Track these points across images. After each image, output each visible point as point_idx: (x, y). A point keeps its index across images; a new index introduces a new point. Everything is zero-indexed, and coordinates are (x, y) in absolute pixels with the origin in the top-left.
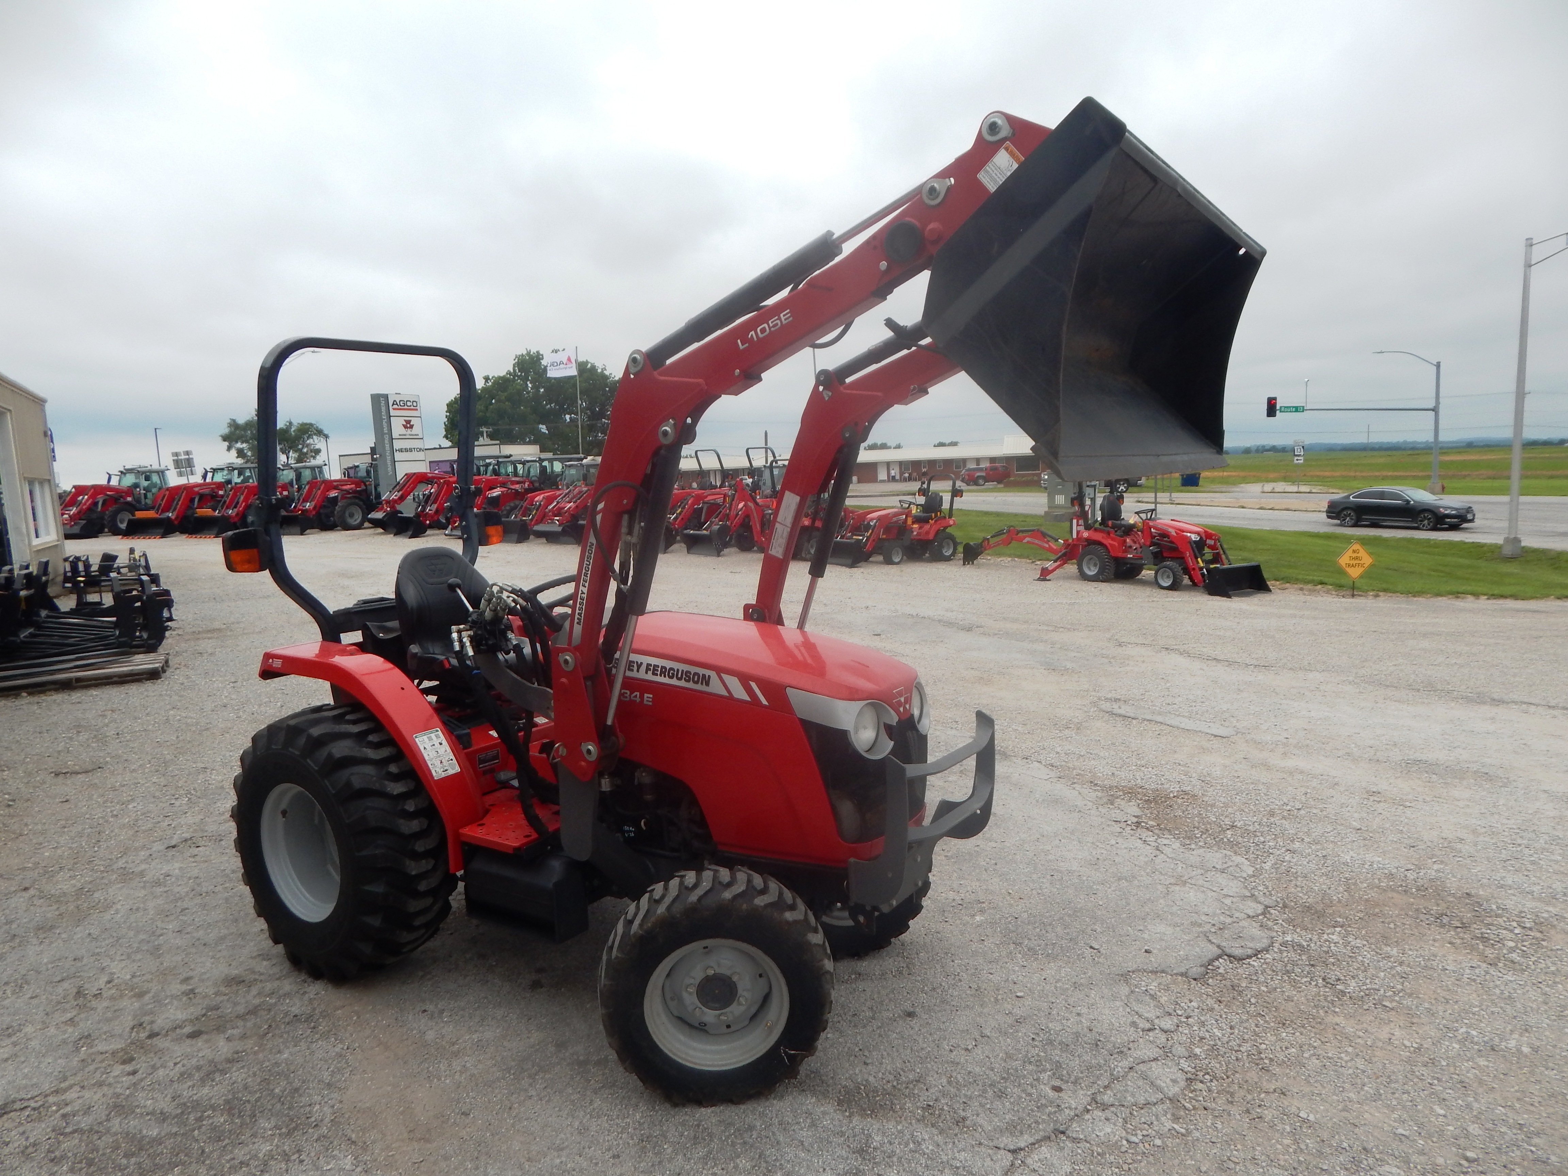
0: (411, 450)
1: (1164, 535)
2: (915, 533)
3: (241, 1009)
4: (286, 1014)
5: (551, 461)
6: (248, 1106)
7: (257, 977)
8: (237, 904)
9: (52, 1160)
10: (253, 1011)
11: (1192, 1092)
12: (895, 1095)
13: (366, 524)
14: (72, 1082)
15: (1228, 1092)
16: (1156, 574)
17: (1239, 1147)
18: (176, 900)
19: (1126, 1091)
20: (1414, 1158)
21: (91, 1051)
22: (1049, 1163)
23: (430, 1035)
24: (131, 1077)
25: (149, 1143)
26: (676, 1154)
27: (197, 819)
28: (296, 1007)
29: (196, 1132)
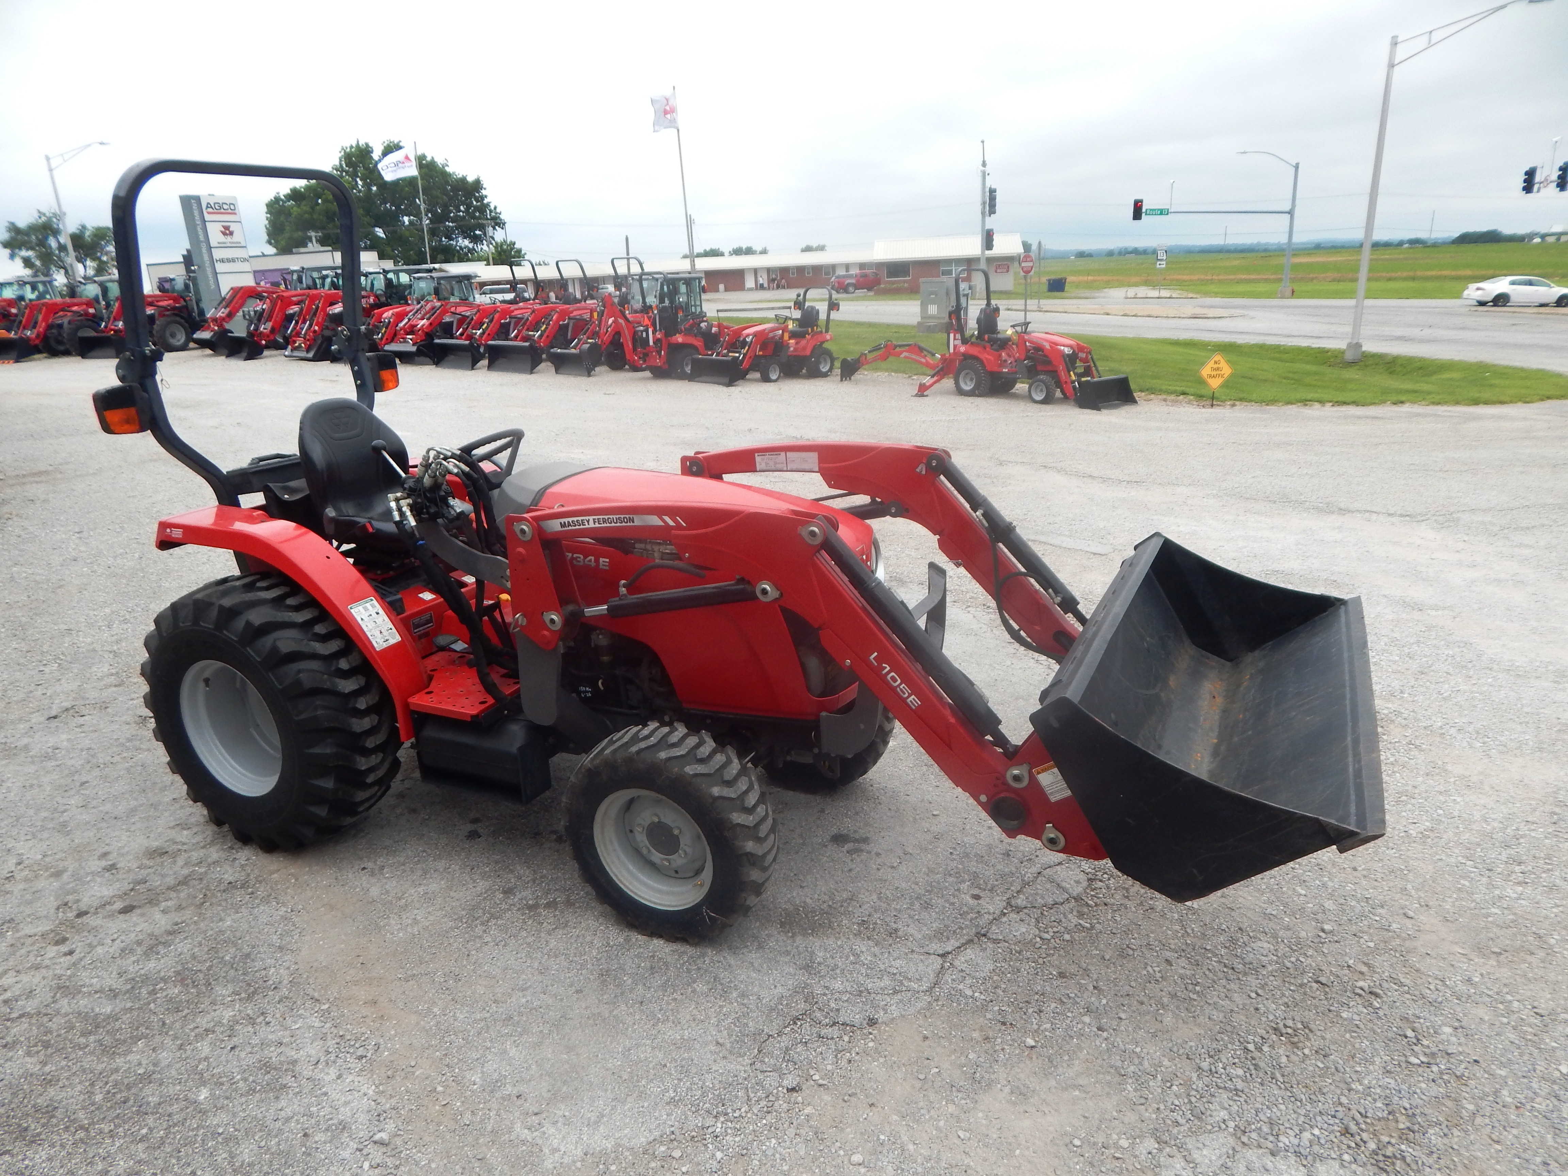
0: (233, 260)
1: (1038, 348)
2: (792, 349)
3: (170, 881)
4: (220, 881)
5: (396, 272)
6: (201, 976)
7: (179, 847)
8: (141, 774)
9: (5, 1046)
10: (184, 882)
11: (1093, 890)
12: (831, 914)
13: (192, 345)
14: (6, 967)
15: (1124, 888)
16: (1030, 388)
17: (1136, 935)
18: (72, 774)
19: (1037, 894)
20: (1281, 933)
21: (18, 935)
22: (975, 963)
23: (375, 892)
24: (69, 957)
25: (104, 1020)
26: (636, 984)
27: (74, 685)
28: (229, 874)
29: (152, 1006)
